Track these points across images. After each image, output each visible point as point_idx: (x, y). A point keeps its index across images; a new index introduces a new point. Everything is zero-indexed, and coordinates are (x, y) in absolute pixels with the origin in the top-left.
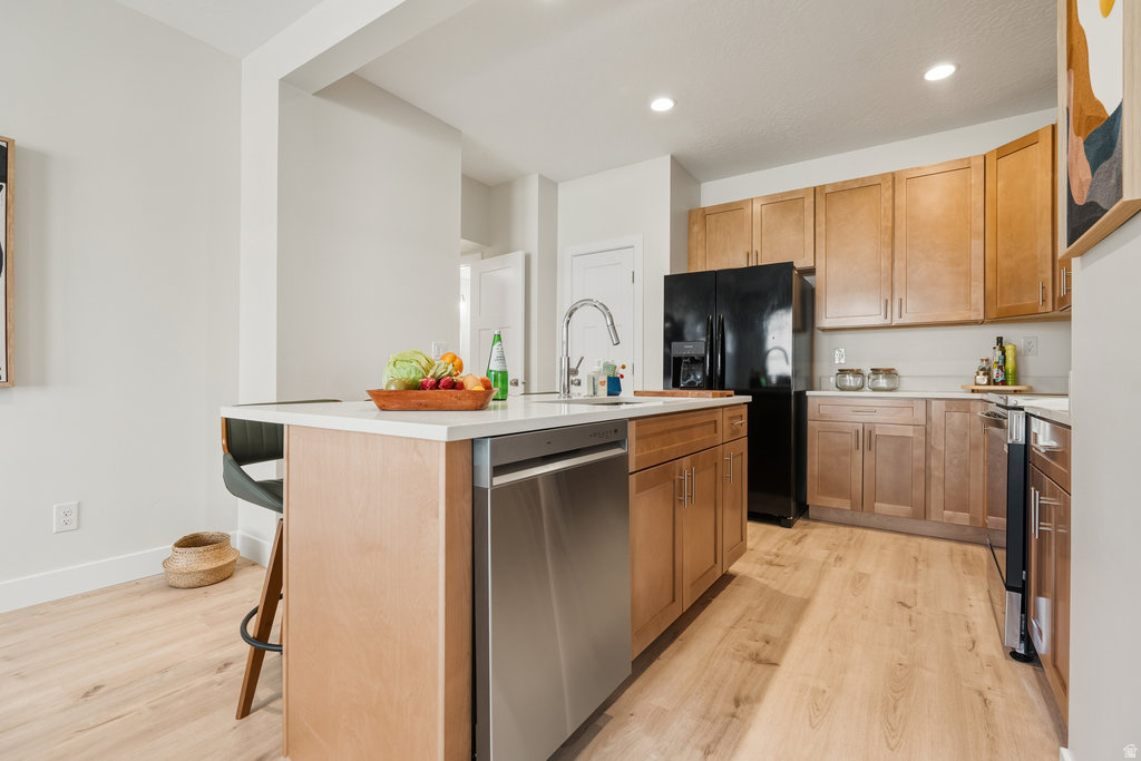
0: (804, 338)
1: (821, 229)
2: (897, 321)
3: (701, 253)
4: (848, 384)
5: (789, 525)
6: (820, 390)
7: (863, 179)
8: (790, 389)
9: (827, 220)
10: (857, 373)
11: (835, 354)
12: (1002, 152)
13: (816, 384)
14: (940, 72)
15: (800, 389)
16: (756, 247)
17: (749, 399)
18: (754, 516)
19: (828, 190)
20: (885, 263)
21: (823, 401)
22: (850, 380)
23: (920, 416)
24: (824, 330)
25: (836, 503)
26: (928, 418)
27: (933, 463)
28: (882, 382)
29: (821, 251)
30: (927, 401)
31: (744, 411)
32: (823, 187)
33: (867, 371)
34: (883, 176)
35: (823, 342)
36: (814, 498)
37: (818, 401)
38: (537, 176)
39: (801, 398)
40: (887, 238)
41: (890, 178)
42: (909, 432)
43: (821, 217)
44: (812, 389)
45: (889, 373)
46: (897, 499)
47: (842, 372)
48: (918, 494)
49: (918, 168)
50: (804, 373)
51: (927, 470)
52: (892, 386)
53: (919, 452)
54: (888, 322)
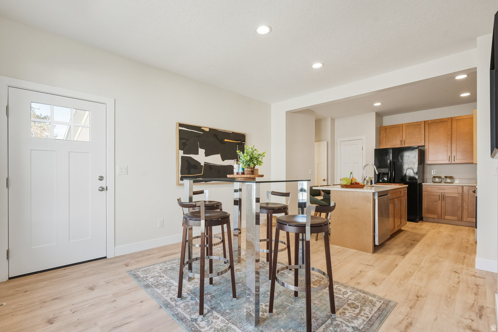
0: (421, 166)
2: (453, 162)
3: (384, 140)
4: (436, 181)
5: (417, 222)
6: (426, 182)
7: (441, 119)
8: (417, 182)
9: (429, 131)
10: (439, 177)
11: (432, 172)
13: (425, 180)
15: (420, 182)
16: (404, 139)
17: (407, 186)
18: (409, 220)
19: (429, 122)
20: (449, 145)
21: (428, 186)
22: (437, 180)
23: (460, 191)
24: (428, 164)
25: (432, 216)
26: (463, 191)
27: (464, 204)
28: (448, 180)
29: (427, 141)
30: (462, 186)
31: (406, 189)
32: (428, 121)
33: (443, 177)
34: (448, 118)
35: (427, 168)
36: (424, 214)
37: (426, 186)
38: (330, 118)
39: (421, 185)
40: (450, 137)
41: (451, 119)
42: (456, 195)
43: (427, 130)
44: (424, 183)
45: (451, 178)
46: (453, 214)
47: (434, 177)
48: (459, 213)
49: (460, 117)
50: (421, 177)
51: (462, 206)
52: (451, 182)
53: (460, 201)
54: (450, 162)
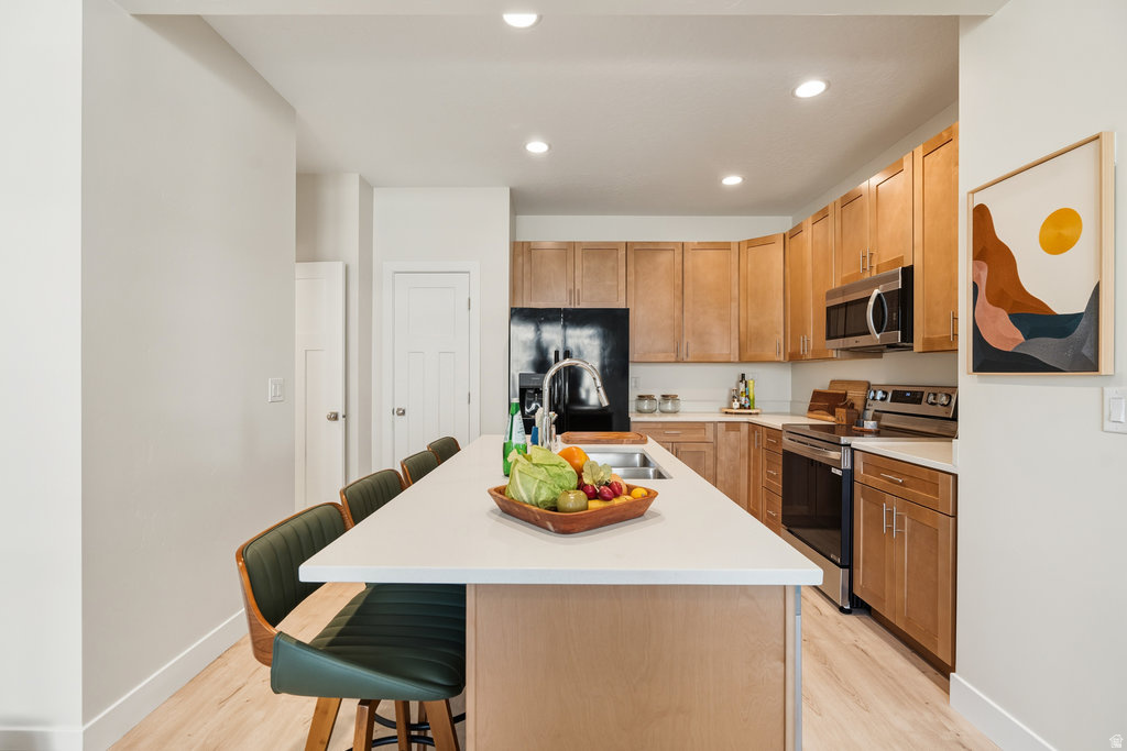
1: (631, 278)
2: (685, 359)
3: (526, 284)
4: (646, 408)
7: (658, 243)
9: (636, 272)
10: (650, 398)
12: (752, 243)
14: (732, 180)
16: (578, 286)
19: (637, 247)
20: (677, 313)
21: (643, 424)
22: (646, 404)
23: (710, 436)
26: (715, 436)
27: (718, 469)
28: (669, 406)
29: (631, 297)
30: (715, 424)
32: (633, 243)
33: (658, 397)
34: (674, 243)
38: (357, 176)
40: (679, 293)
41: (680, 246)
42: (703, 448)
43: (631, 269)
45: (674, 398)
47: (640, 397)
51: (714, 474)
52: (675, 410)
53: (710, 463)
54: (679, 360)
